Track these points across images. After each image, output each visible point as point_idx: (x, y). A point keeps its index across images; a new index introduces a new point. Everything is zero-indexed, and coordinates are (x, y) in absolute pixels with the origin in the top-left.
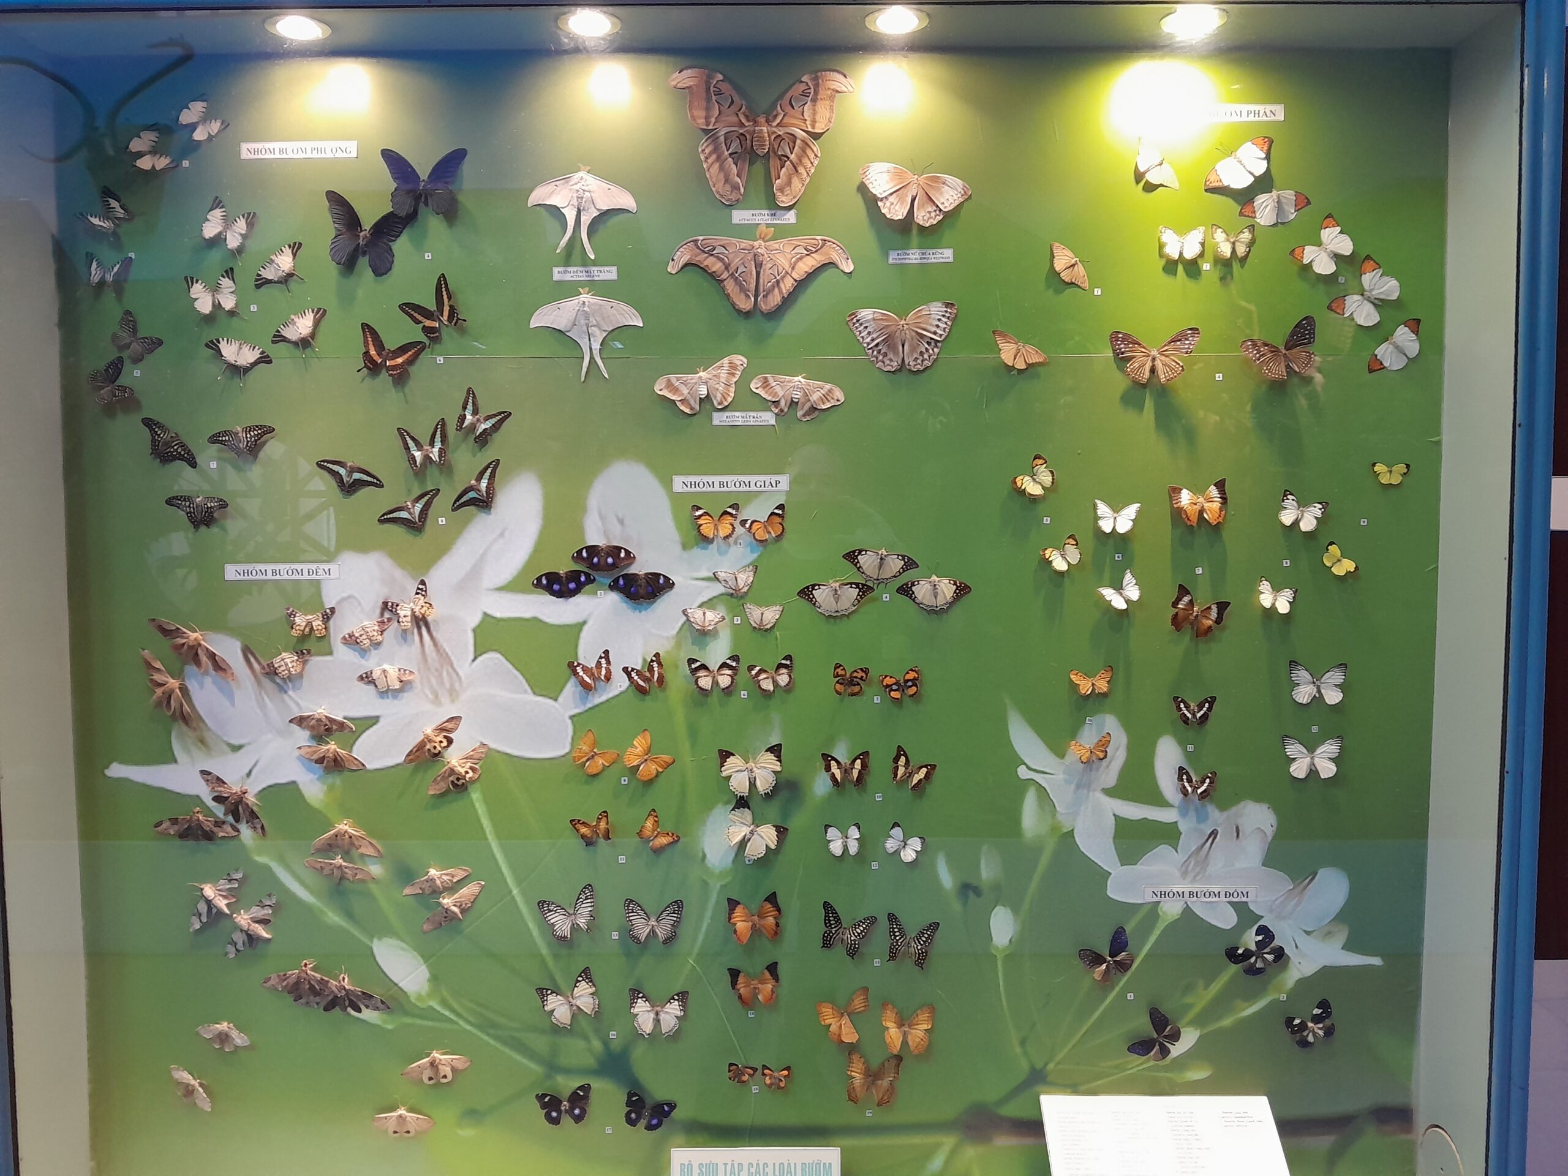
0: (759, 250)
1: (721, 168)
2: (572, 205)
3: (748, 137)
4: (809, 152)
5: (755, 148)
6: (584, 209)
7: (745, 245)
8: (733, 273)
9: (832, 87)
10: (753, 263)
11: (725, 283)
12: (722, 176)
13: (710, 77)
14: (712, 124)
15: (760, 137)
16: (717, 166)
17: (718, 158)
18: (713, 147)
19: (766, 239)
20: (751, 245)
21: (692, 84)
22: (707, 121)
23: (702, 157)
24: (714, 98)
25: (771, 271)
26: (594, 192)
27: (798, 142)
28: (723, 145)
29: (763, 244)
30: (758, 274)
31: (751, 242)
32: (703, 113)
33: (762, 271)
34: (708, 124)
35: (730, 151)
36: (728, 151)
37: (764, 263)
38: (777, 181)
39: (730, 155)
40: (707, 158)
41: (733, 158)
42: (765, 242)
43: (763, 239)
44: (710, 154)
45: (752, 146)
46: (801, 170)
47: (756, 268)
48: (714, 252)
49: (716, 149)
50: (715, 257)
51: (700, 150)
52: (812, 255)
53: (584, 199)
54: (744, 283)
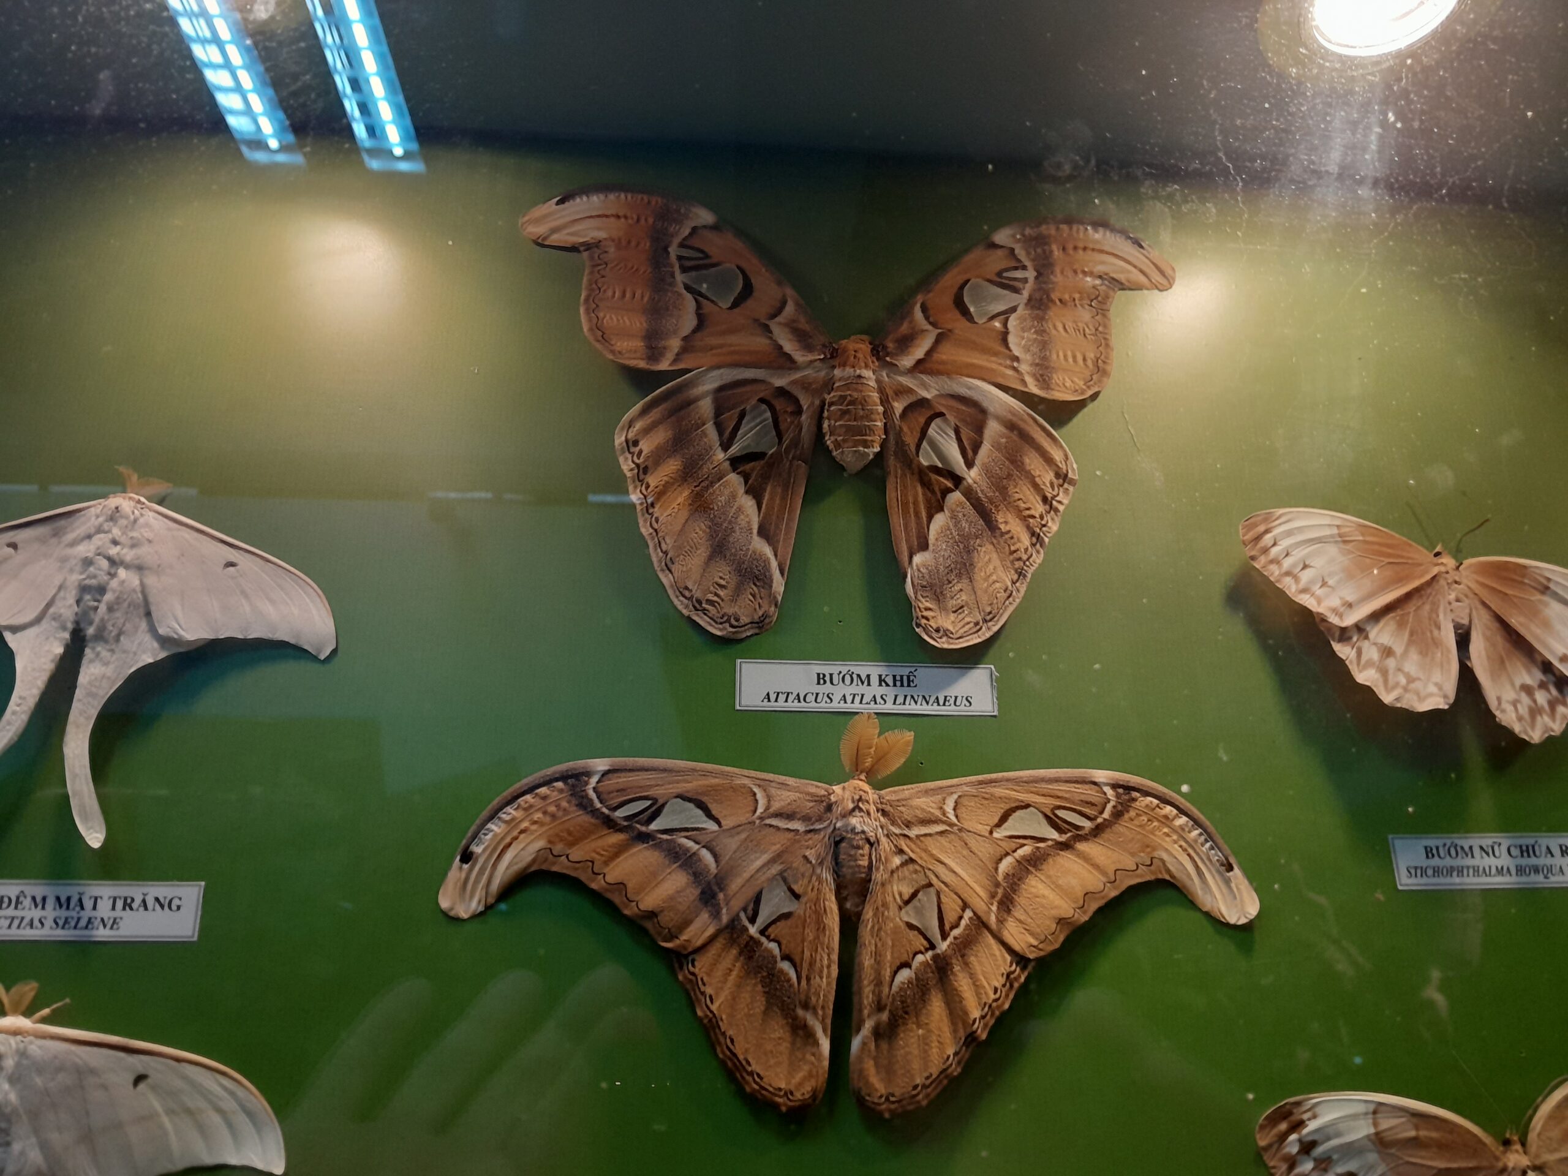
0: (855, 821)
1: (700, 504)
2: (56, 618)
3: (805, 403)
4: (1033, 462)
5: (829, 442)
6: (100, 637)
7: (793, 796)
8: (734, 920)
9: (1100, 269)
10: (827, 876)
11: (701, 966)
12: (699, 531)
13: (666, 216)
14: (670, 356)
15: (853, 402)
16: (681, 496)
17: (688, 473)
18: (670, 434)
19: (884, 773)
20: (819, 800)
21: (601, 235)
22: (650, 347)
23: (626, 465)
24: (680, 277)
25: (909, 915)
26: (158, 570)
27: (993, 428)
28: (710, 428)
29: (872, 795)
30: (850, 925)
31: (818, 788)
32: (638, 323)
33: (868, 914)
34: (654, 354)
35: (734, 450)
36: (725, 447)
37: (878, 876)
38: (918, 559)
39: (736, 463)
40: (643, 471)
41: (746, 477)
42: (878, 786)
43: (870, 776)
44: (659, 457)
45: (819, 435)
46: (1009, 523)
47: (841, 901)
48: (653, 826)
49: (679, 442)
50: (659, 846)
51: (619, 440)
52: (1081, 846)
53: (108, 597)
54: (785, 966)
